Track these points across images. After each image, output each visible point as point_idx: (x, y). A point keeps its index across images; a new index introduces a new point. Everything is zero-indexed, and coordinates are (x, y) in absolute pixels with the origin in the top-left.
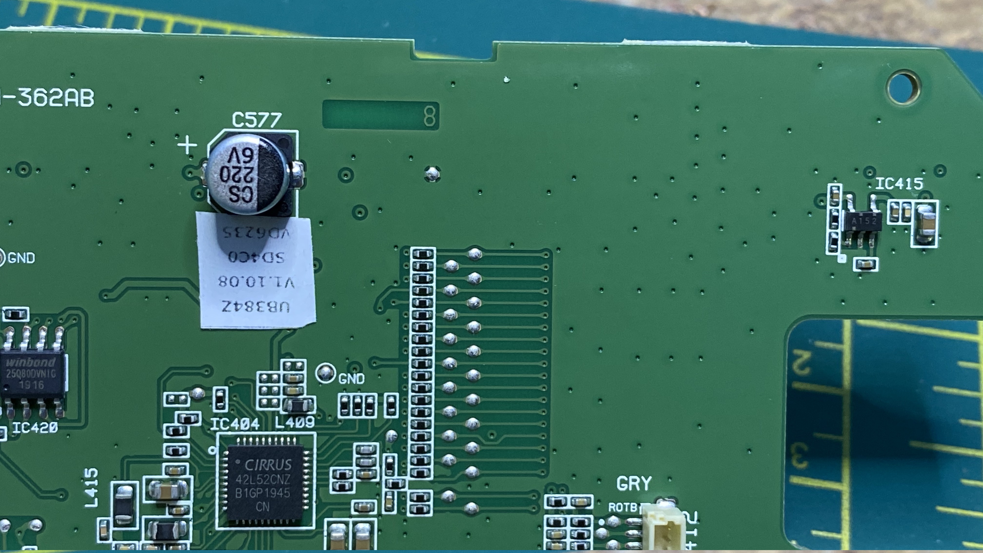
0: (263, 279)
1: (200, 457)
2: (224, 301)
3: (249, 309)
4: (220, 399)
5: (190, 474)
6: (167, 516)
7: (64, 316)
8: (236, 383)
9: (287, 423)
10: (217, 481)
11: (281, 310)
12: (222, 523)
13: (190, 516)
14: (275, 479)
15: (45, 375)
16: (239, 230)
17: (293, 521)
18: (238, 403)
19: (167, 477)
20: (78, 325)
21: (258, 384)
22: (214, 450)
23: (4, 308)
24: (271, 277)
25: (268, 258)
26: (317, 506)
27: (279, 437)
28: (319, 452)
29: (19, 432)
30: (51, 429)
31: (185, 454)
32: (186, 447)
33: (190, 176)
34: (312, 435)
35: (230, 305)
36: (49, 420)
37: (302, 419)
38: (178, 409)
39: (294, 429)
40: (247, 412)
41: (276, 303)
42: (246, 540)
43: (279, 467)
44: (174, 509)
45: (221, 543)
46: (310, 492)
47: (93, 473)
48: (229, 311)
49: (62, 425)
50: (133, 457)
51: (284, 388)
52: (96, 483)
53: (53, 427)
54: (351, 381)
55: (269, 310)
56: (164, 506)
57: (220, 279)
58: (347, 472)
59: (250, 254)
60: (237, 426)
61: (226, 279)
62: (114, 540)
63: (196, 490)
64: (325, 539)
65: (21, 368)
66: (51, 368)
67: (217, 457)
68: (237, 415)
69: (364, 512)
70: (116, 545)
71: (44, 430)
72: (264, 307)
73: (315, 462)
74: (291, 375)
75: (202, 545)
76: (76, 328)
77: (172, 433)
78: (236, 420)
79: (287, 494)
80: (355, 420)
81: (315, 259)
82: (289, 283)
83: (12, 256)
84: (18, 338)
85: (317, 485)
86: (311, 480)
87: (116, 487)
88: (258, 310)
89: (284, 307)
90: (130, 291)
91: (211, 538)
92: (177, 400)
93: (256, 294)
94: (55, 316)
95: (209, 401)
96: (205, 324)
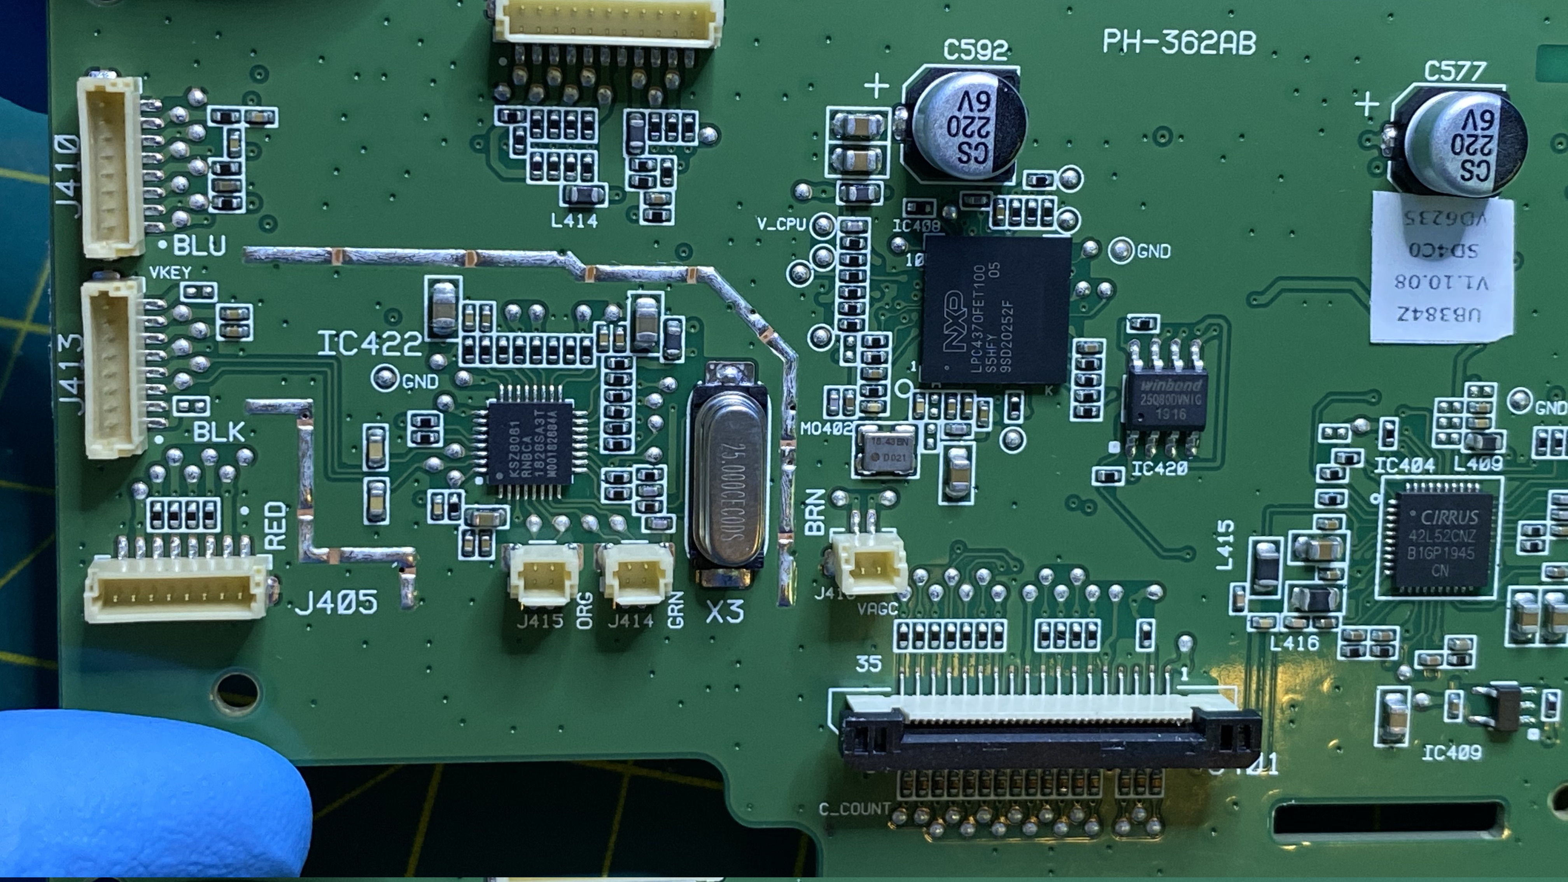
0: (1451, 280)
1: (1361, 508)
2: (1399, 307)
3: (1431, 318)
4: (1388, 434)
5: (1347, 529)
6: (1317, 581)
7: (1202, 326)
8: (1409, 412)
9: (1469, 465)
10: (1380, 537)
11: (1470, 318)
12: (1383, 591)
13: (1344, 582)
14: (1457, 536)
15: (1187, 401)
16: (1425, 215)
17: (1472, 588)
18: (1411, 439)
19: (1319, 532)
20: (1219, 337)
21: (1436, 415)
22: (1377, 499)
23: (1130, 316)
24: (1460, 277)
25: (1459, 252)
26: (1500, 571)
27: (1458, 482)
28: (1507, 502)
29: (1141, 474)
30: (1180, 469)
31: (1342, 503)
32: (1343, 494)
33: (1368, 144)
34: (1499, 481)
35: (1408, 313)
36: (1177, 459)
37: (1488, 461)
38: (1336, 446)
39: (1477, 472)
40: (1420, 449)
41: (1464, 310)
42: (1411, 612)
43: (1463, 520)
44: (1327, 572)
45: (1381, 616)
46: (1493, 553)
47: (1228, 526)
48: (1406, 320)
49: (1195, 465)
50: (1276, 507)
51: (1467, 419)
52: (1231, 539)
53: (1182, 468)
54: (1550, 410)
55: (1456, 319)
56: (1313, 569)
57: (1397, 278)
58: (1540, 527)
59: (1437, 246)
60: (1407, 468)
61: (1405, 279)
62: (1250, 611)
63: (1354, 549)
64: (1508, 612)
65: (1159, 393)
66: (1197, 393)
67: (1381, 507)
68: (1408, 454)
69: (1556, 578)
70: (1252, 617)
71: (1170, 472)
72: (1450, 315)
73: (1501, 515)
74: (1477, 402)
75: (1358, 619)
76: (1216, 342)
77: (1327, 476)
78: (1406, 460)
79: (1470, 555)
80: (1552, 461)
81: (1517, 253)
82: (1482, 284)
83: (1143, 249)
84: (1146, 355)
85: (1502, 544)
86: (1494, 537)
87: (1256, 543)
88: (1442, 318)
89: (1475, 313)
90: (1284, 295)
91: (1369, 609)
92: (1335, 435)
93: (1440, 299)
94: (1191, 326)
95: (1374, 435)
96: (1376, 337)
